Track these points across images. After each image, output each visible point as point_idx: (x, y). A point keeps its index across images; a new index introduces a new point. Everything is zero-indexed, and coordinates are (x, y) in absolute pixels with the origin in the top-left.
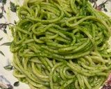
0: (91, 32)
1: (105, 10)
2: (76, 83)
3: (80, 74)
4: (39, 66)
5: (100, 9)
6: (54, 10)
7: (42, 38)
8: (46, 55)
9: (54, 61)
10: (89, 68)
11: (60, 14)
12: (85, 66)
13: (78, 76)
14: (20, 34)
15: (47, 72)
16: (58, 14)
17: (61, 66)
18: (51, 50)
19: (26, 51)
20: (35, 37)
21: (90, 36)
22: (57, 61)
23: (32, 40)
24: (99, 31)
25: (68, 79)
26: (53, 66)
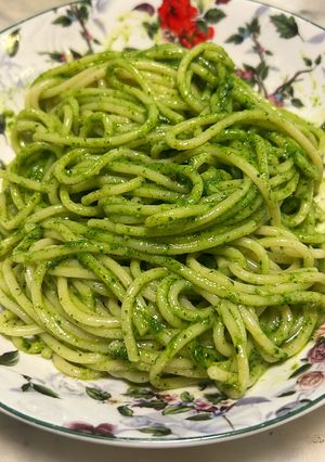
0: (255, 160)
1: (298, 103)
2: (218, 334)
3: (229, 299)
4: (84, 290)
5: (279, 103)
6: (123, 107)
7: (91, 197)
8: (105, 247)
9: (135, 267)
10: (259, 279)
11: (146, 115)
12: (245, 275)
13: (223, 308)
14: (15, 194)
15: (112, 306)
16: (138, 116)
17: (159, 279)
18: (120, 228)
19: (39, 245)
20: (65, 198)
21: (250, 170)
22: (145, 266)
23: (57, 208)
24: (282, 160)
25: (187, 323)
26: (130, 282)
